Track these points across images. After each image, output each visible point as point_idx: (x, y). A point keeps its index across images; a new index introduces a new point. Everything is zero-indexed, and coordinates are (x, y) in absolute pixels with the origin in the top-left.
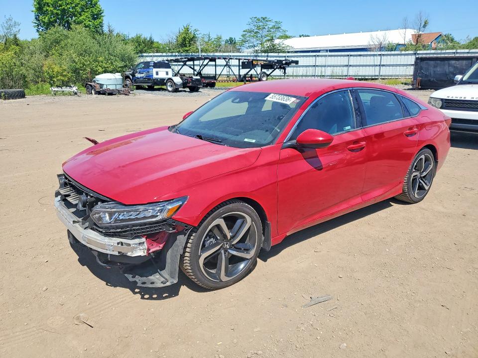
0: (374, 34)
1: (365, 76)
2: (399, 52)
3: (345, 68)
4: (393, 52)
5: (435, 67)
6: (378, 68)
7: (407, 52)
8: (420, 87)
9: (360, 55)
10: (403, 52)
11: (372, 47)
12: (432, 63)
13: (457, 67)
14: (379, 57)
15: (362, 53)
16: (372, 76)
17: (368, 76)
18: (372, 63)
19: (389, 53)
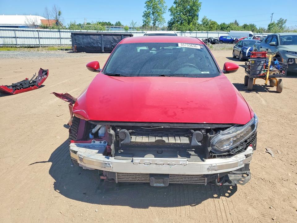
0: (28, 17)
1: (29, 45)
2: (49, 30)
3: (14, 39)
4: (45, 30)
5: (83, 39)
6: (37, 40)
7: (54, 30)
8: (77, 51)
9: (23, 30)
10: (52, 30)
11: (28, 25)
12: (81, 36)
13: (94, 39)
14: (37, 33)
15: (24, 29)
16: (35, 45)
17: (32, 45)
18: (33, 36)
19: (43, 30)
